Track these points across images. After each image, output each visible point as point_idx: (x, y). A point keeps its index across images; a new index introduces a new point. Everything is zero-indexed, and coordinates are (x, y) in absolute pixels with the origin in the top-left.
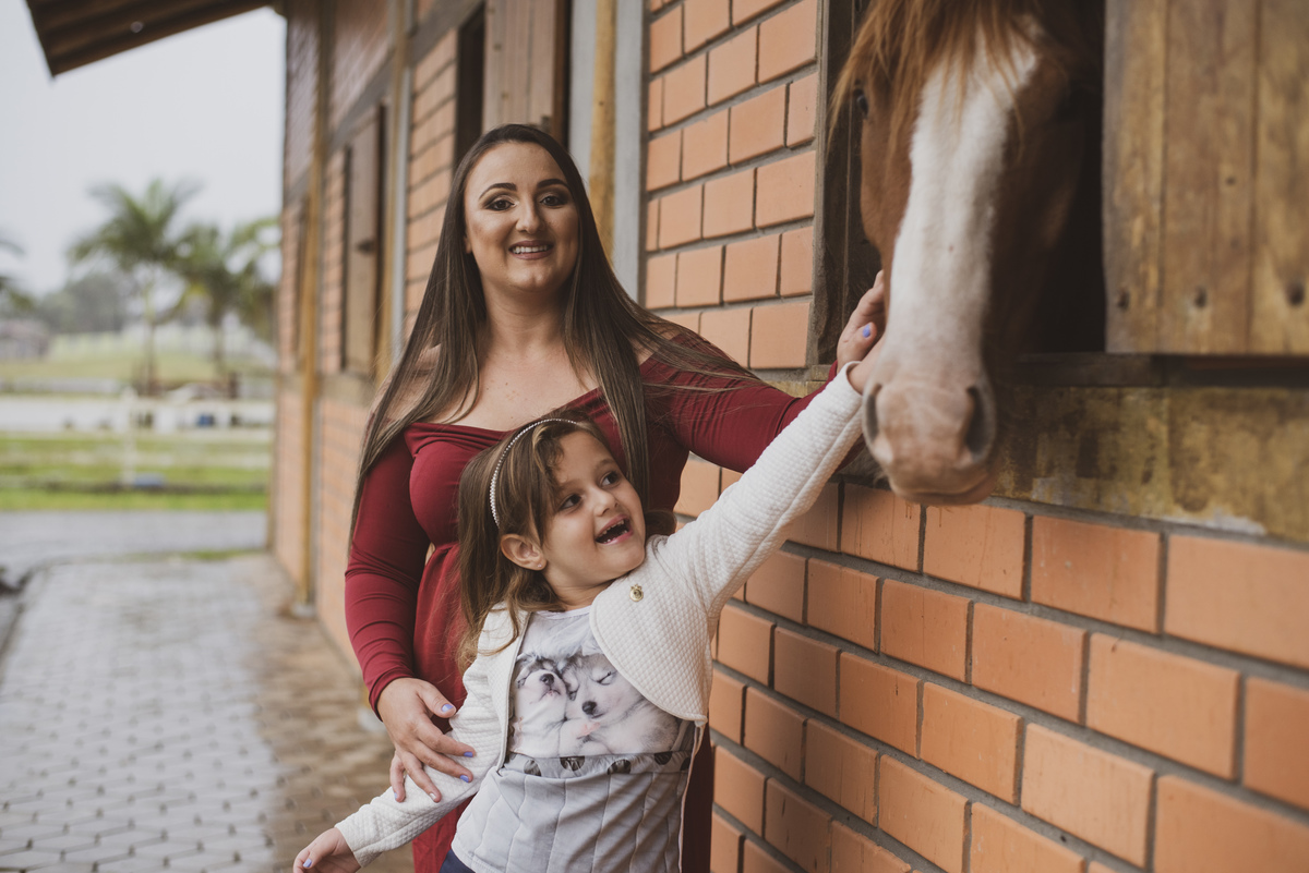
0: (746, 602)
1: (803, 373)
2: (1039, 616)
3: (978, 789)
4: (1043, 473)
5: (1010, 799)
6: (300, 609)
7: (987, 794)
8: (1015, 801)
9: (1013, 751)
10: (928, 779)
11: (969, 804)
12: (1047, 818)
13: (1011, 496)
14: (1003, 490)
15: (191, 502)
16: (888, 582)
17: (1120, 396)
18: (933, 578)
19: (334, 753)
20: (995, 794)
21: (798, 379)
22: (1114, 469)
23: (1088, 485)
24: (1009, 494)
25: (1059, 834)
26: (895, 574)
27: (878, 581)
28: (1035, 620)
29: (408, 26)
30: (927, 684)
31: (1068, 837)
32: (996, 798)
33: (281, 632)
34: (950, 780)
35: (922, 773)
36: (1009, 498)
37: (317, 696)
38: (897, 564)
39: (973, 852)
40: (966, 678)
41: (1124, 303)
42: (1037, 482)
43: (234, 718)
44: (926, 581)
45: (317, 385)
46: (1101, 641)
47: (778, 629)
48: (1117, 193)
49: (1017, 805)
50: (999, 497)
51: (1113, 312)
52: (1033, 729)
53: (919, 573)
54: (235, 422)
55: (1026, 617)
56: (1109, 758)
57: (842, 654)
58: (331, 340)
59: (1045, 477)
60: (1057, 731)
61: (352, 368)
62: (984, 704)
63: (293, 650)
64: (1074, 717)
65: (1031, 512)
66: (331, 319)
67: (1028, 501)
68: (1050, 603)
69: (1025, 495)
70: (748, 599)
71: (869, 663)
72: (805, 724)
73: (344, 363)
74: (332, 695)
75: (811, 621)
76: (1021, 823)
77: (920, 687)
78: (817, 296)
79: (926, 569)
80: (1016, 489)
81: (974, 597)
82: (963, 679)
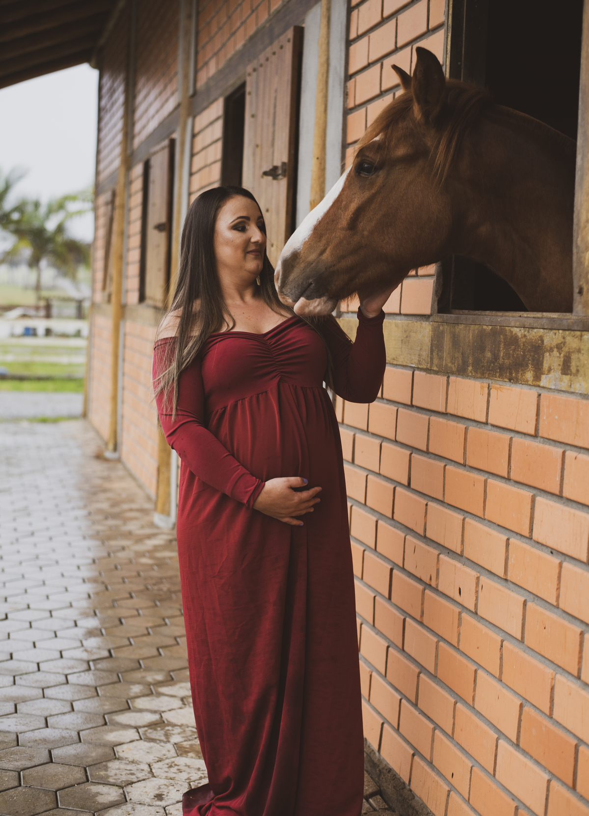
0: (396, 441)
1: (429, 318)
2: (543, 443)
3: (513, 531)
4: (546, 373)
5: (527, 535)
6: (109, 454)
7: (517, 533)
8: (530, 536)
9: (529, 511)
10: (489, 528)
11: (508, 539)
12: (544, 543)
13: (531, 384)
14: (527, 381)
15: (26, 385)
16: (471, 428)
17: (581, 336)
18: (493, 426)
19: (140, 540)
20: (521, 533)
21: (427, 321)
22: (578, 371)
23: (566, 378)
24: (530, 383)
25: (550, 550)
26: (475, 424)
27: (466, 428)
28: (541, 445)
29: (191, 92)
30: (489, 480)
31: (554, 552)
32: (521, 535)
33: (98, 468)
34: (500, 528)
35: (486, 526)
36: (530, 385)
37: (125, 506)
38: (476, 419)
39: (510, 563)
40: (508, 476)
41: (581, 292)
42: (543, 377)
43: (76, 518)
44: (489, 427)
45: (122, 311)
46: (571, 454)
47: (413, 455)
48: (579, 239)
49: (530, 538)
50: (526, 384)
51: (576, 296)
52: (540, 500)
53: (486, 423)
54: (48, 332)
55: (536, 444)
56: (573, 511)
57: (447, 467)
58: (133, 283)
59: (547, 374)
60: (550, 500)
61: (148, 302)
62: (517, 489)
63: (107, 479)
64: (557, 492)
65: (540, 392)
66: (133, 270)
67: (539, 386)
68: (548, 437)
69: (538, 383)
70: (397, 439)
71: (461, 471)
72: (427, 505)
73: (142, 298)
74: (134, 506)
75: (431, 450)
76: (533, 547)
77: (486, 482)
78: (438, 277)
79: (490, 421)
80: (533, 380)
81: (512, 435)
82: (506, 477)
